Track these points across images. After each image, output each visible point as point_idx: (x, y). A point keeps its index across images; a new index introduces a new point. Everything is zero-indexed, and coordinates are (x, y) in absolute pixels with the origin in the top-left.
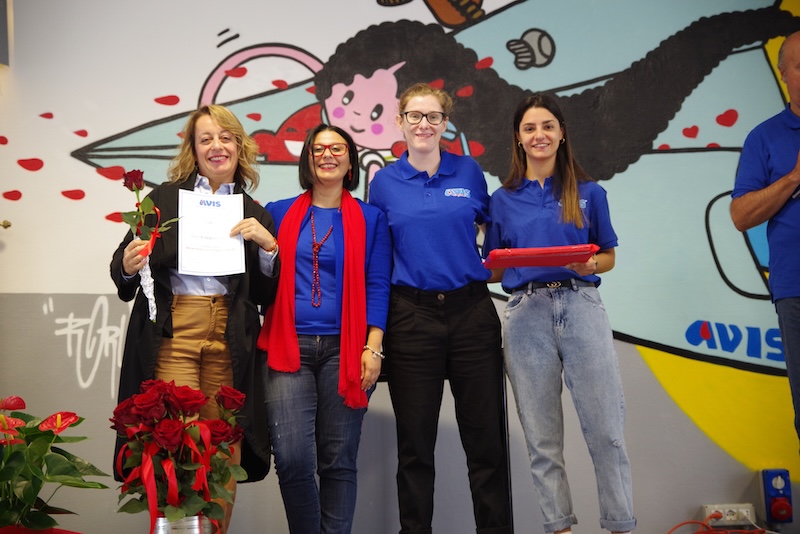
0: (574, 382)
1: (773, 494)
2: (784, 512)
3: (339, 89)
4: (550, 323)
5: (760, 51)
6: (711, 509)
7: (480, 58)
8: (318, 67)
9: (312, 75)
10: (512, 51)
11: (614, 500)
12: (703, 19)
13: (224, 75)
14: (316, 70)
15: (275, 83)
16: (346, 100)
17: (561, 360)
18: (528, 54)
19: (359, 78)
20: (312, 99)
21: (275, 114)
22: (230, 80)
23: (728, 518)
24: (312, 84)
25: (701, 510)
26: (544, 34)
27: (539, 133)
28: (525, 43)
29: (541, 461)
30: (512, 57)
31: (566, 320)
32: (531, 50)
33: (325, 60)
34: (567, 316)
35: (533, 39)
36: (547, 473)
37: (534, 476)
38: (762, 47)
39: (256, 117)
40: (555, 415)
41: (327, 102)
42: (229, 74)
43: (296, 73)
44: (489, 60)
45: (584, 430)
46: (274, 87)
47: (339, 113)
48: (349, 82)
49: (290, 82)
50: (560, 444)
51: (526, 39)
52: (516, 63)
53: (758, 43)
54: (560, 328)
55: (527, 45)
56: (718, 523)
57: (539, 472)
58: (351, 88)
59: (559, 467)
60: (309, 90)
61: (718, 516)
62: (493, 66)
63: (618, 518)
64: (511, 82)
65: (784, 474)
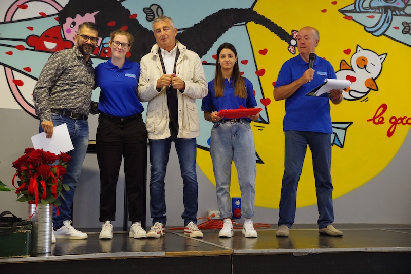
0: (237, 159)
1: (235, 207)
2: (239, 214)
3: (69, 20)
4: (231, 135)
5: (244, 26)
6: (211, 213)
7: (132, 14)
8: (60, 9)
9: (57, 12)
10: (145, 13)
11: (248, 206)
12: (223, 9)
13: (17, 7)
14: (59, 10)
15: (40, 13)
16: (72, 26)
17: (233, 150)
18: (152, 15)
19: (78, 16)
20: (57, 23)
21: (40, 28)
22: (20, 10)
23: (217, 216)
24: (57, 16)
25: (207, 213)
26: (159, 7)
27: (227, 59)
28: (151, 10)
29: (221, 190)
30: (145, 15)
31: (237, 135)
32: (153, 13)
33: (64, 6)
34: (238, 133)
35: (154, 8)
36: (223, 195)
37: (218, 196)
38: (245, 25)
39: (31, 29)
40: (229, 173)
41: (64, 25)
42: (19, 7)
43: (50, 10)
44: (135, 15)
45: (240, 179)
46: (40, 16)
47: (69, 31)
48: (74, 17)
49: (47, 14)
50: (229, 184)
51: (151, 8)
52: (147, 18)
53: (244, 23)
54: (234, 138)
55: (152, 11)
56: (213, 218)
57: (220, 194)
58: (75, 20)
59: (228, 193)
60: (55, 19)
61: (213, 216)
62: (137, 18)
63: (248, 213)
64: (144, 26)
65: (240, 199)
